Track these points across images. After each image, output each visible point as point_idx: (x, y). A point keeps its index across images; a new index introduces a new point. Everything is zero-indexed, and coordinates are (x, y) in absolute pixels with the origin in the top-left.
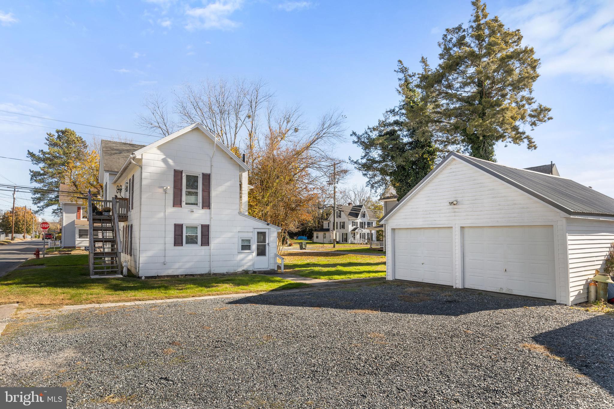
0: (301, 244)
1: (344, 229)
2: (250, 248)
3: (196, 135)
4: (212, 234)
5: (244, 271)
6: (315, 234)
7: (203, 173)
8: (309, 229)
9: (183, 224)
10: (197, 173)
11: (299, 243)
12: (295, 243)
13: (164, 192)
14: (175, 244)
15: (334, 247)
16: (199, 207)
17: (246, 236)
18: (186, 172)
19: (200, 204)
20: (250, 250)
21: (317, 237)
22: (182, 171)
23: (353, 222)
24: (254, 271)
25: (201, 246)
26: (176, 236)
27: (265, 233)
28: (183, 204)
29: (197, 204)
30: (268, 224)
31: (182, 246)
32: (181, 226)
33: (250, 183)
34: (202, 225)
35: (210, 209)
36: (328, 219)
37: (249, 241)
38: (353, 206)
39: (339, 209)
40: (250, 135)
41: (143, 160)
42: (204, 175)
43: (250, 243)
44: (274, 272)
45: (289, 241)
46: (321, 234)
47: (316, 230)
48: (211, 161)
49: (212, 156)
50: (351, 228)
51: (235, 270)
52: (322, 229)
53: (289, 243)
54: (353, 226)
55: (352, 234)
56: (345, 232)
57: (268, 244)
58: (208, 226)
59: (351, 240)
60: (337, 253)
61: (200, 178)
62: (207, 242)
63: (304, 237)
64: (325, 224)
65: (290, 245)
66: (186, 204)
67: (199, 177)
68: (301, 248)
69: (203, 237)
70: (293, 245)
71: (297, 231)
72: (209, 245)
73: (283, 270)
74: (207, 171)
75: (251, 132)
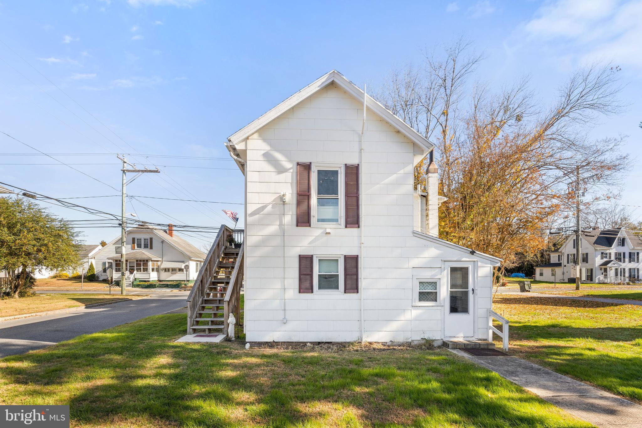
0: (522, 284)
1: (587, 262)
2: (436, 297)
3: (332, 97)
4: (363, 273)
5: (424, 341)
6: (538, 270)
7: (346, 165)
8: (527, 264)
9: (312, 256)
10: (336, 165)
11: (519, 282)
12: (510, 282)
13: (282, 203)
14: (301, 290)
15: (577, 288)
16: (340, 225)
17: (427, 275)
18: (317, 164)
19: (343, 221)
20: (436, 300)
21: (541, 274)
22: (311, 163)
23: (602, 253)
24: (444, 342)
25: (345, 292)
26: (302, 276)
27: (466, 269)
28: (313, 220)
29: (336, 220)
30: (473, 253)
31: (312, 292)
32: (310, 259)
33: (441, 193)
34: (345, 256)
35: (359, 227)
36: (560, 251)
37: (434, 284)
38: (602, 231)
39: (585, 233)
40: (444, 131)
41: (248, 151)
42: (347, 167)
43: (436, 289)
44: (486, 347)
45: (503, 279)
46: (547, 271)
47: (537, 266)
48: (360, 141)
49: (361, 133)
50: (598, 261)
51: (407, 339)
52: (547, 263)
53: (501, 281)
54: (602, 258)
55: (601, 269)
56: (590, 267)
57: (473, 290)
58: (356, 259)
59: (599, 279)
60: (589, 299)
61: (341, 173)
62: (355, 286)
63: (521, 274)
64: (554, 257)
65: (503, 285)
66: (319, 220)
67: (339, 172)
68: (523, 290)
69: (348, 276)
70: (508, 284)
71: (513, 267)
72: (358, 292)
73: (506, 344)
74: (353, 161)
75: (446, 127)
